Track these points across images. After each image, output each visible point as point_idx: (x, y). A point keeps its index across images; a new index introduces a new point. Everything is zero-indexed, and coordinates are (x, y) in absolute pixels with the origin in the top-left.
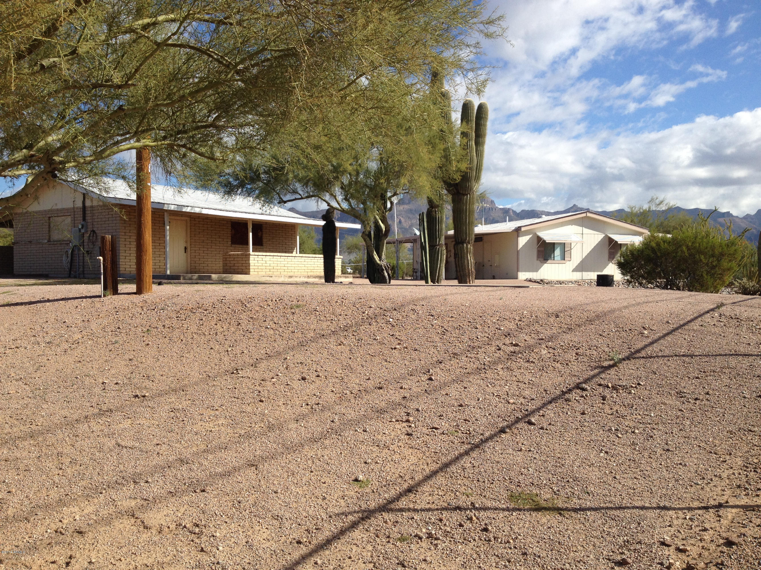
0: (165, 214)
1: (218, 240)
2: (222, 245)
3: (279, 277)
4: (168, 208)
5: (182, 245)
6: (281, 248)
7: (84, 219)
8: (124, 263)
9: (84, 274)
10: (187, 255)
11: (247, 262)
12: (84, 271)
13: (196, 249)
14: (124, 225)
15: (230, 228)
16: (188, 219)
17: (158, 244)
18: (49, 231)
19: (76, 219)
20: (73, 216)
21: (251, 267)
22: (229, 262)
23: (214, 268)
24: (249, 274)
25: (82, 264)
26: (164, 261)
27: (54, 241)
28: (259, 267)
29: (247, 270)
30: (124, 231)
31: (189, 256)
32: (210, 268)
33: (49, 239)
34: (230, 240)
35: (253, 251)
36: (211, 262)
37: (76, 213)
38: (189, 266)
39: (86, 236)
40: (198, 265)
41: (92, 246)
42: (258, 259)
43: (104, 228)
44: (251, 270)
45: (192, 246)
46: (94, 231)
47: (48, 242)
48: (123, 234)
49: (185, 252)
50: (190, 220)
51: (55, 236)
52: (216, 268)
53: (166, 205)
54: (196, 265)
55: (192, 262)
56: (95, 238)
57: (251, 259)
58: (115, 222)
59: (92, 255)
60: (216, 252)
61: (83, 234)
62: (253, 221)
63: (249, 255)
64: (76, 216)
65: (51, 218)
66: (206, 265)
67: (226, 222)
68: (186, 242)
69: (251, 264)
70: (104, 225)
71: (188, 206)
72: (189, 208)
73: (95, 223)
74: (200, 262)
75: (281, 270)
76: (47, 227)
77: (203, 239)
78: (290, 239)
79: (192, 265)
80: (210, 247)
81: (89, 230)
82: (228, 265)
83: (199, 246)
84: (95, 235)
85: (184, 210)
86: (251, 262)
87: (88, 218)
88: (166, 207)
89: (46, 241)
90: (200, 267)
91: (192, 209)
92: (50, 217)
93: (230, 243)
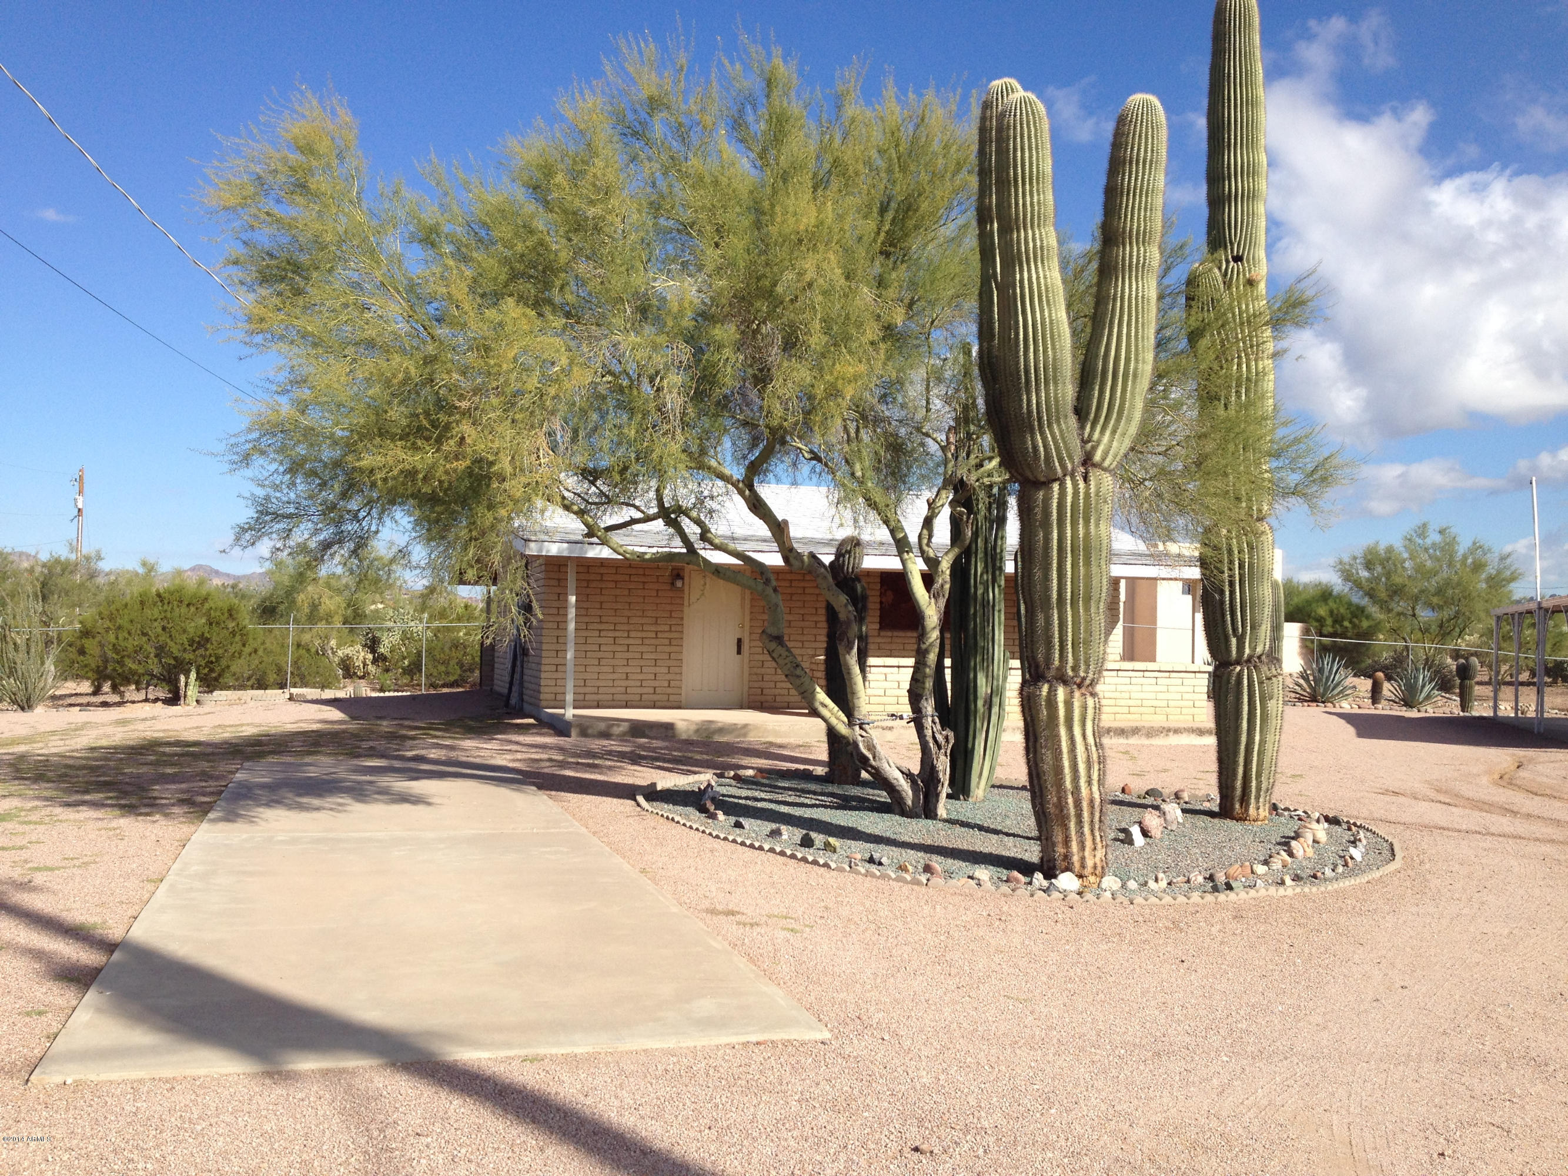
5: (731, 635)
10: (742, 660)
31: (746, 661)
38: (746, 687)
40: (771, 685)
45: (754, 636)
49: (738, 652)
54: (765, 685)
55: (754, 678)
68: (742, 626)
79: (753, 685)
93: (877, 626)
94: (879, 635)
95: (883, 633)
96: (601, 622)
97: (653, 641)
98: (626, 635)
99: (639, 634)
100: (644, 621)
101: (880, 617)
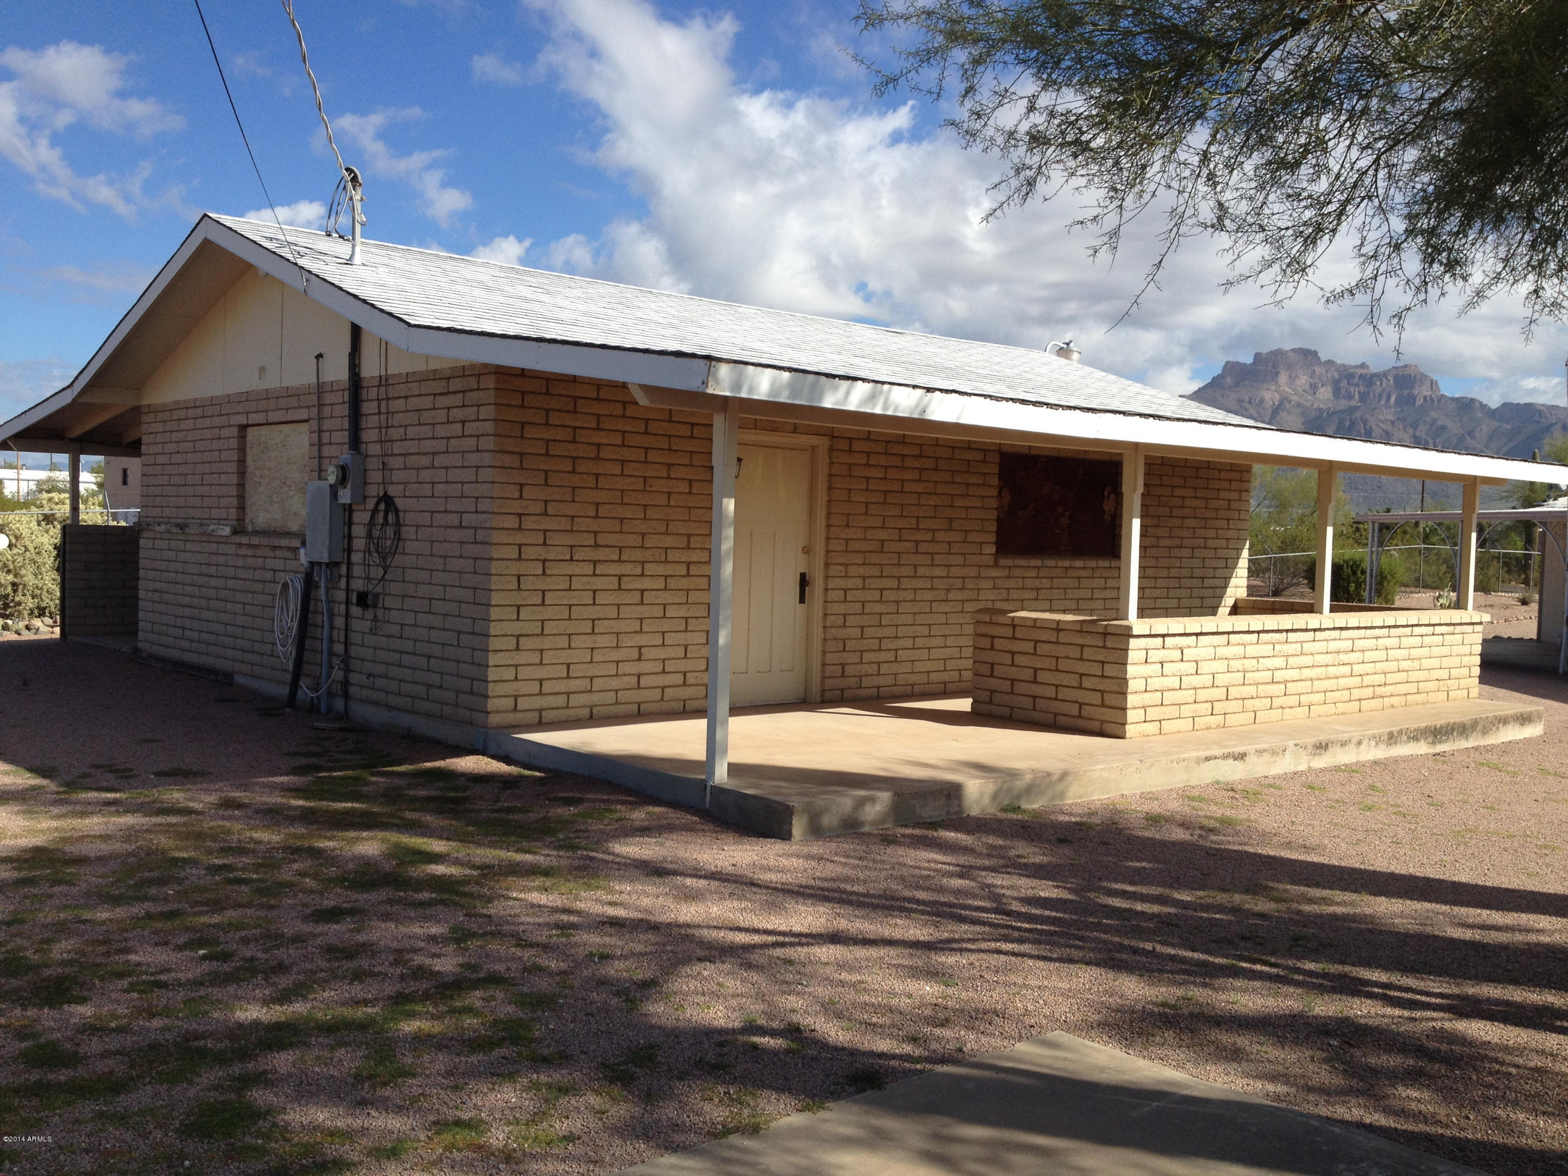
0: (719, 423)
1: (940, 536)
2: (959, 560)
3: (1274, 753)
4: (737, 387)
5: (792, 566)
6: (1186, 562)
7: (355, 443)
8: (510, 674)
9: (346, 696)
10: (808, 618)
11: (1109, 670)
12: (346, 683)
13: (851, 583)
14: (518, 477)
15: (995, 481)
16: (822, 442)
17: (682, 570)
18: (241, 486)
19: (325, 437)
20: (314, 424)
21: (1132, 700)
22: (1007, 658)
23: (920, 667)
24: (1121, 736)
25: (339, 648)
26: (704, 651)
27: (256, 533)
28: (1169, 697)
29: (1109, 714)
30: (516, 507)
31: (818, 615)
32: (906, 667)
33: (241, 520)
34: (992, 538)
35: (1143, 612)
36: (909, 643)
37: (327, 411)
38: (816, 667)
39: (361, 517)
40: (856, 658)
41: (378, 572)
42: (1160, 655)
43: (427, 489)
44: (1132, 715)
45: (834, 570)
46: (387, 500)
47: (235, 532)
48: (512, 522)
49: (802, 600)
50: (831, 450)
51: (261, 515)
52: (929, 666)
53: (724, 370)
54: (847, 657)
55: (831, 646)
56: (390, 531)
57: (1134, 656)
58: (473, 459)
59: (380, 613)
60: (929, 596)
61: (349, 509)
62: (1147, 457)
63: (1127, 634)
64: (327, 424)
65: (251, 433)
66: (890, 656)
67: (979, 456)
68: (807, 550)
69: (1133, 685)
70: (426, 475)
71: (855, 379)
72: (861, 389)
73: (395, 462)
74: (865, 644)
75: (1257, 703)
76: (233, 467)
77: (882, 535)
78: (1223, 523)
79: (831, 658)
80: (909, 571)
81: (374, 491)
82: (998, 671)
83: (861, 570)
84: (391, 518)
85: (829, 402)
86: (1131, 670)
87: (369, 435)
88: (722, 384)
89: (227, 531)
90: (865, 668)
91: (872, 397)
92: (244, 428)
93: (992, 549)
94: (996, 565)
95: (1003, 562)
96: (597, 545)
97: (684, 583)
98: (639, 571)
99: (661, 569)
100: (668, 541)
101: (998, 533)
